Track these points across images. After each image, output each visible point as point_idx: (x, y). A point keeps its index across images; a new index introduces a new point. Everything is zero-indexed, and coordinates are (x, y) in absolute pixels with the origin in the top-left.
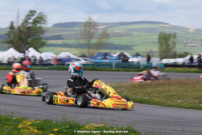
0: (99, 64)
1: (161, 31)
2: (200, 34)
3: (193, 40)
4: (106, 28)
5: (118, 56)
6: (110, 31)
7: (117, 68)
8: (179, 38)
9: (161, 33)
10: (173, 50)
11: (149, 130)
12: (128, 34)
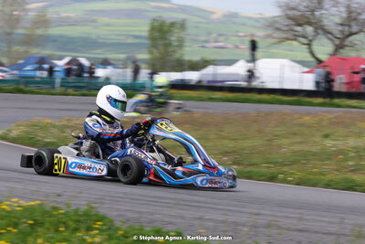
0: (28, 81)
1: (155, 15)
2: (234, 23)
3: (220, 35)
4: (45, 8)
5: (68, 64)
6: (52, 14)
7: (64, 89)
8: (190, 30)
9: (154, 20)
10: (177, 56)
11: (129, 215)
12: (88, 20)
